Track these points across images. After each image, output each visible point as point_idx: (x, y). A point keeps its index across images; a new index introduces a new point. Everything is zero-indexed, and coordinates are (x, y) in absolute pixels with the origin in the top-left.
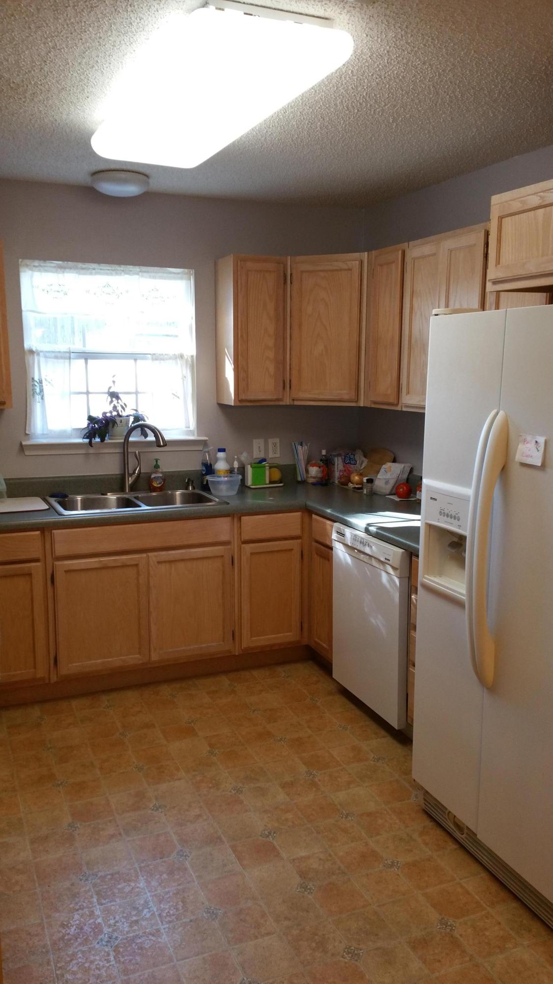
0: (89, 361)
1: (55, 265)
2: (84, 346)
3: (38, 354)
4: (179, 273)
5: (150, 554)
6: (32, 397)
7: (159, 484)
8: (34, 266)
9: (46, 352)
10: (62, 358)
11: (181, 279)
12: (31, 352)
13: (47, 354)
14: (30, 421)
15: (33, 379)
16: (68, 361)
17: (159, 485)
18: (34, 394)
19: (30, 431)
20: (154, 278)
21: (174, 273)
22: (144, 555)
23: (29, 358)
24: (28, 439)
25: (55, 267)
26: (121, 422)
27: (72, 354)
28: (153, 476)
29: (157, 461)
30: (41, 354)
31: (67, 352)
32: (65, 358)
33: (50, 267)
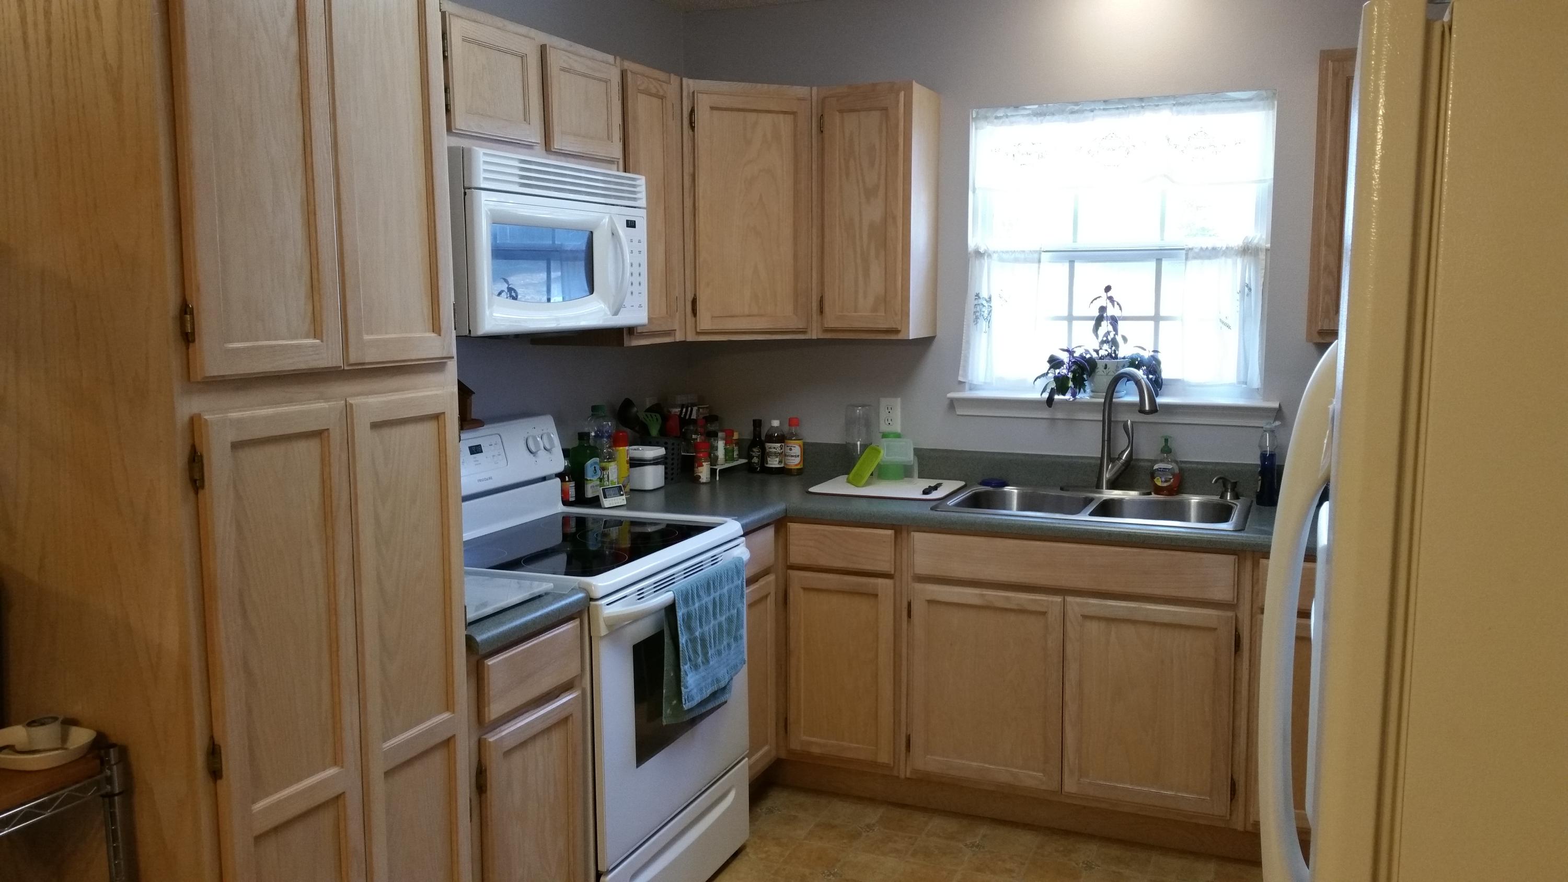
0: (1078, 266)
1: (1028, 112)
2: (1075, 241)
3: (989, 256)
4: (1249, 100)
5: (1070, 599)
6: (972, 324)
7: (1166, 481)
8: (997, 118)
9: (1003, 252)
10: (1026, 261)
11: (1255, 108)
12: (979, 254)
13: (1005, 256)
14: (966, 361)
15: (977, 295)
16: (1037, 265)
17: (1165, 485)
18: (977, 318)
19: (965, 375)
20: (1202, 112)
21: (1242, 100)
22: (1058, 599)
23: (975, 264)
24: (963, 390)
25: (1028, 115)
26: (1106, 368)
27: (1043, 253)
28: (1156, 467)
29: (1166, 440)
30: (995, 256)
31: (1035, 252)
32: (1032, 261)
33: (1023, 115)
